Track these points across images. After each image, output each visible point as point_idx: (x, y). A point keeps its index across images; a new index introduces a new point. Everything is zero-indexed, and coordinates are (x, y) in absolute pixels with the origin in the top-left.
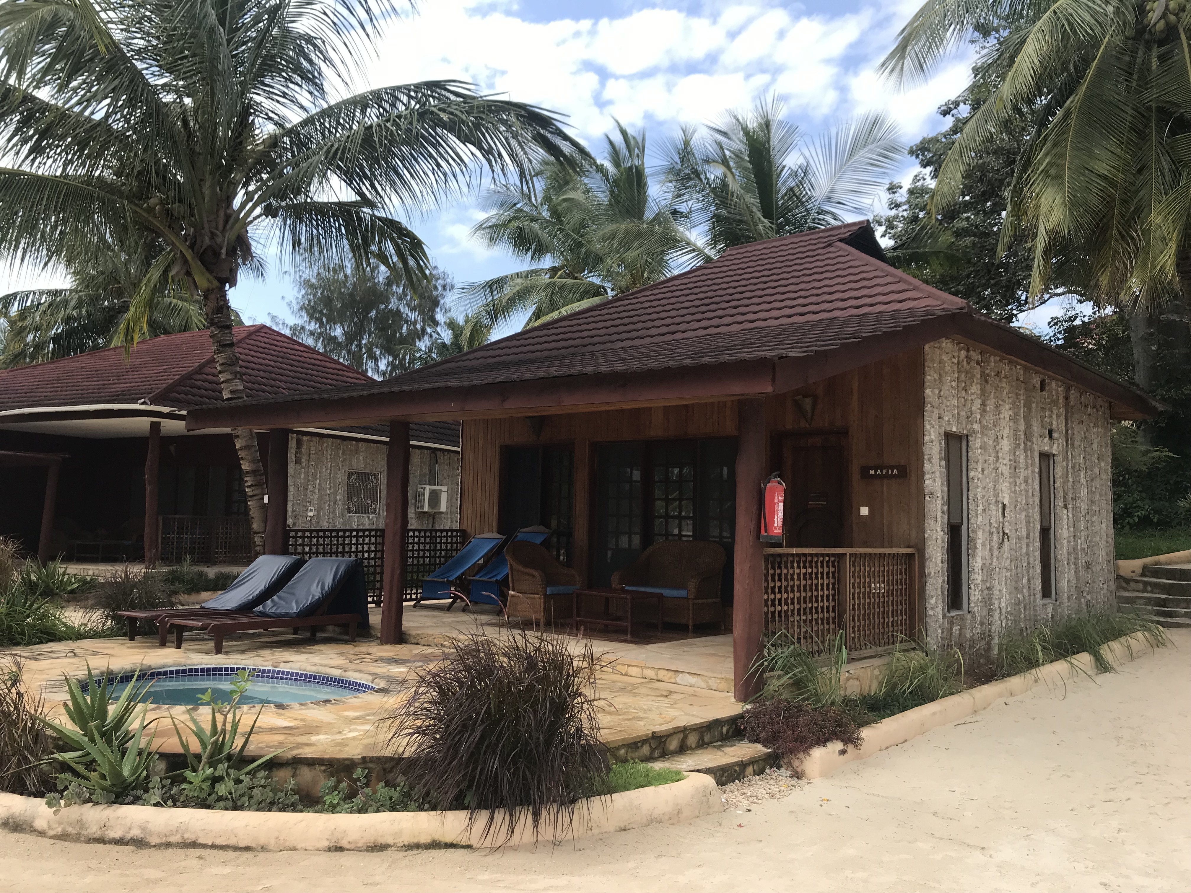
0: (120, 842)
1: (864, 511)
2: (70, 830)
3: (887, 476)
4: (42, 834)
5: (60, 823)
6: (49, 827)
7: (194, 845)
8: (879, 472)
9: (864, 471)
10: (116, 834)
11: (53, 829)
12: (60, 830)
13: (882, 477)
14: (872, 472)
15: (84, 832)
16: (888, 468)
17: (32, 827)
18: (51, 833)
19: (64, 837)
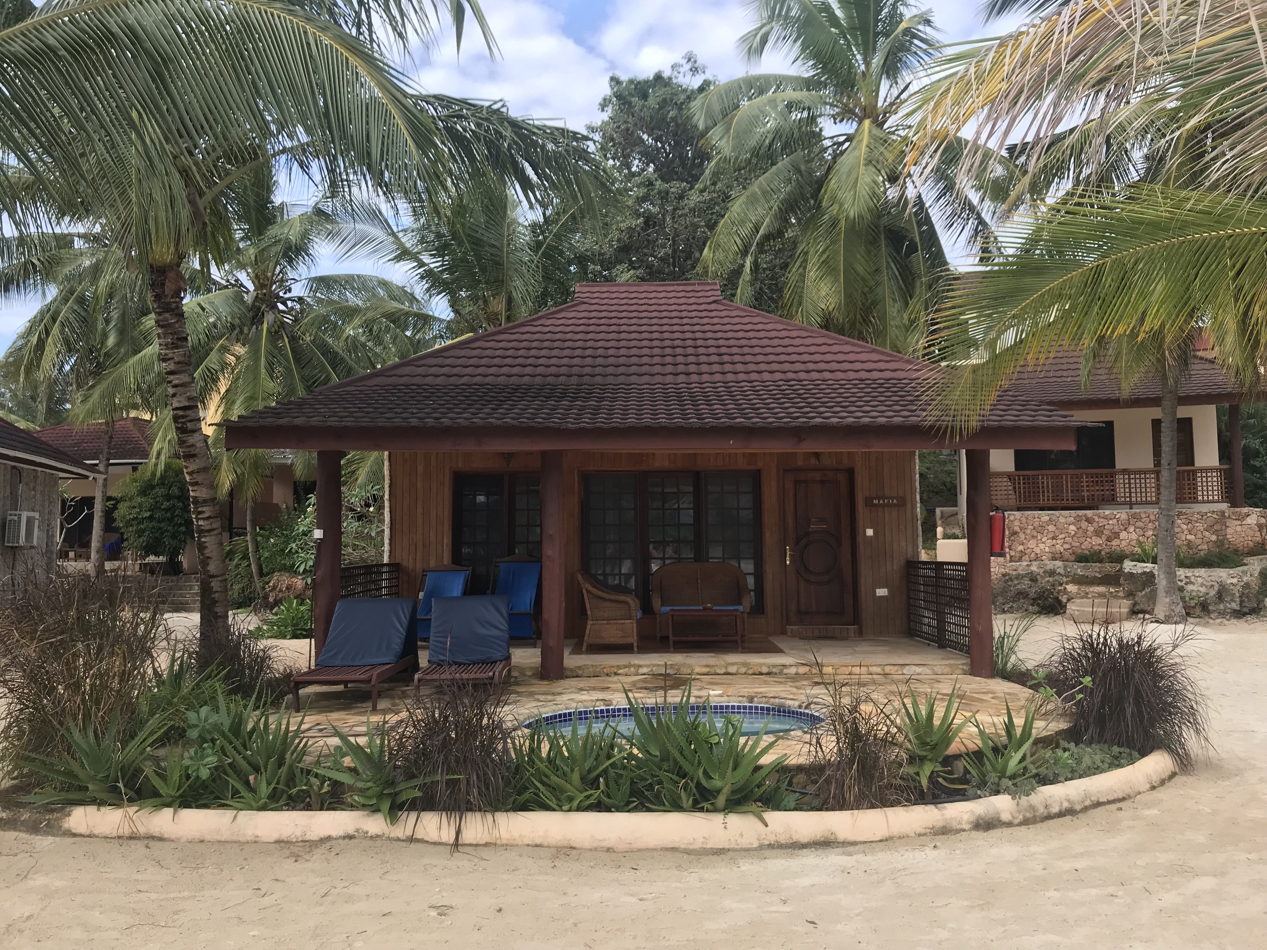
0: (1061, 814)
1: (870, 532)
2: (1028, 815)
3: (889, 505)
4: (1009, 824)
5: (1019, 812)
6: (1013, 817)
7: (1098, 804)
8: (881, 502)
9: (868, 502)
10: (1055, 809)
11: (1016, 818)
12: (1021, 817)
13: (884, 506)
14: (876, 502)
15: (1037, 814)
16: (889, 498)
17: (1000, 821)
18: (1016, 822)
19: (1026, 822)
